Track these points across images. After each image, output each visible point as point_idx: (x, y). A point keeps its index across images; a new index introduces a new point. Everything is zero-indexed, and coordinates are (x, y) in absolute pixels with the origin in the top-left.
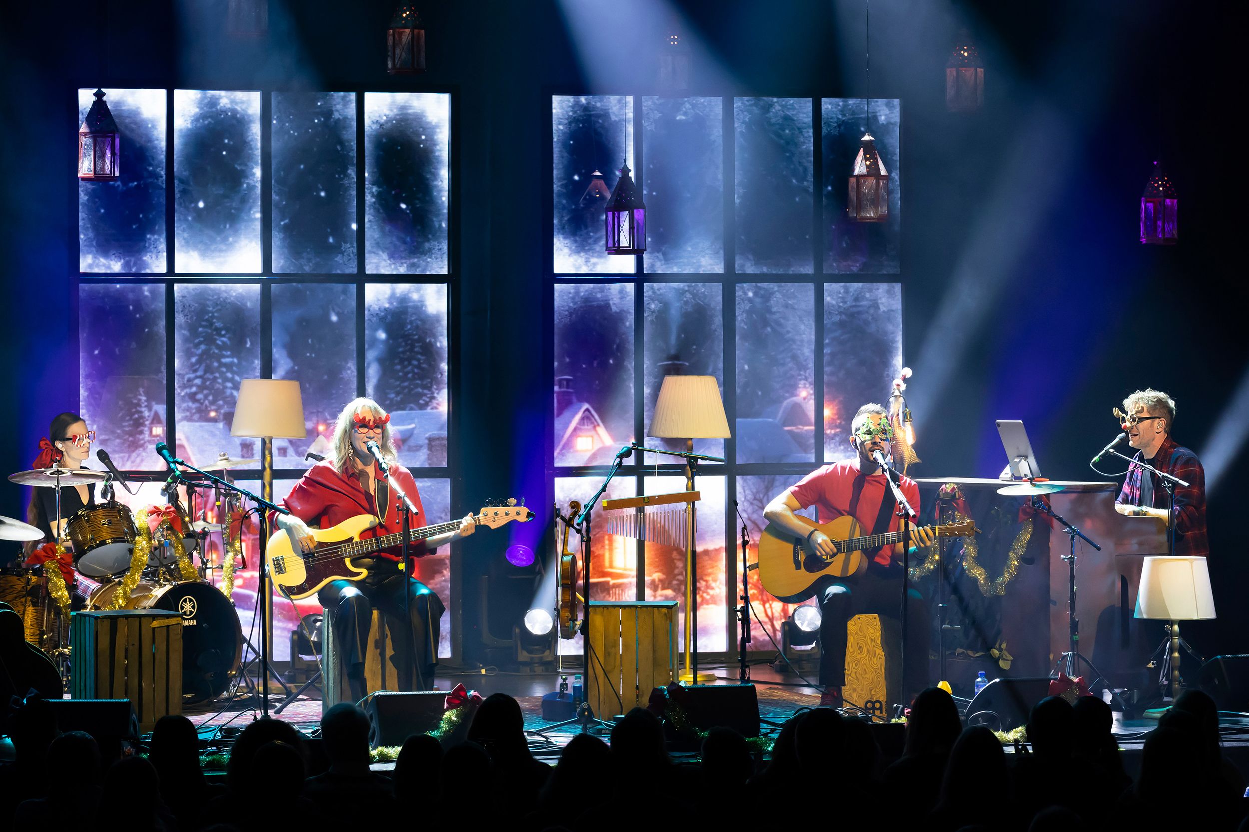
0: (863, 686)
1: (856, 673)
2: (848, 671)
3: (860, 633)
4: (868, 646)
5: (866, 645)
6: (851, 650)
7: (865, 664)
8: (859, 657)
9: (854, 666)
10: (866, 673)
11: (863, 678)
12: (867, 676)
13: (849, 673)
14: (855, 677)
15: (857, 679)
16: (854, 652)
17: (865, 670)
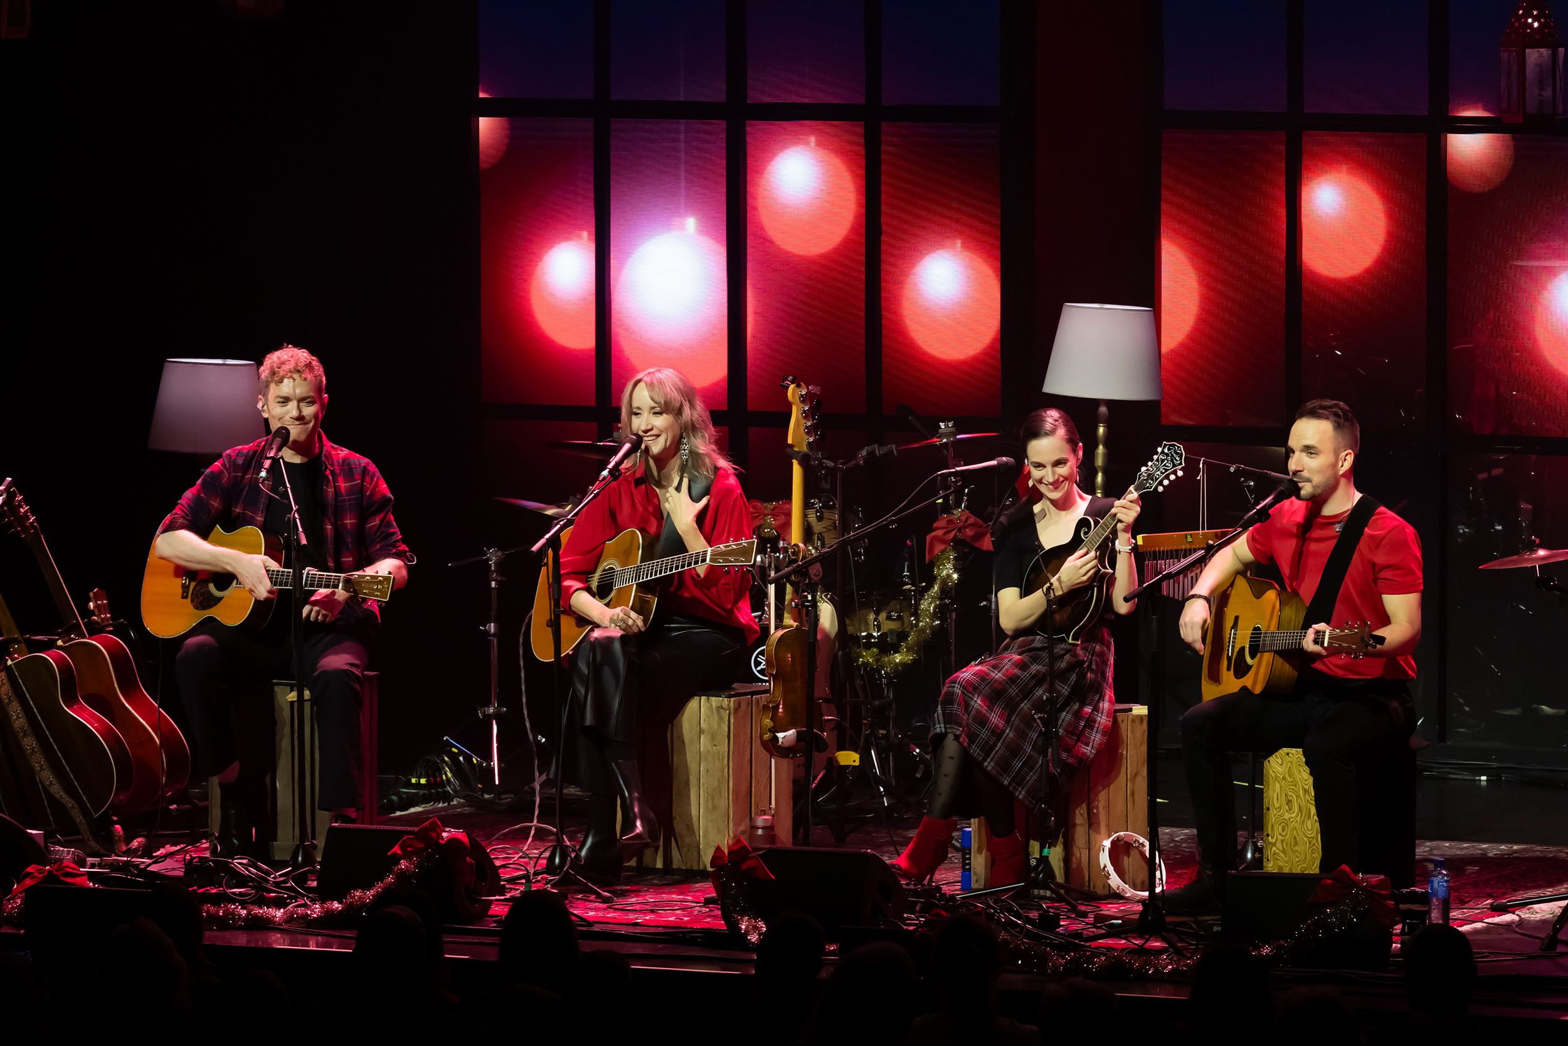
0: (1293, 863)
1: (1282, 841)
2: (1272, 838)
3: (1288, 778)
4: (1299, 799)
5: (1297, 797)
6: (1277, 805)
7: (1295, 829)
8: (1287, 816)
9: (1280, 828)
10: (1296, 844)
11: (1292, 850)
12: (1297, 848)
13: (1273, 841)
14: (1281, 848)
15: (1284, 851)
16: (1280, 808)
17: (1295, 838)
